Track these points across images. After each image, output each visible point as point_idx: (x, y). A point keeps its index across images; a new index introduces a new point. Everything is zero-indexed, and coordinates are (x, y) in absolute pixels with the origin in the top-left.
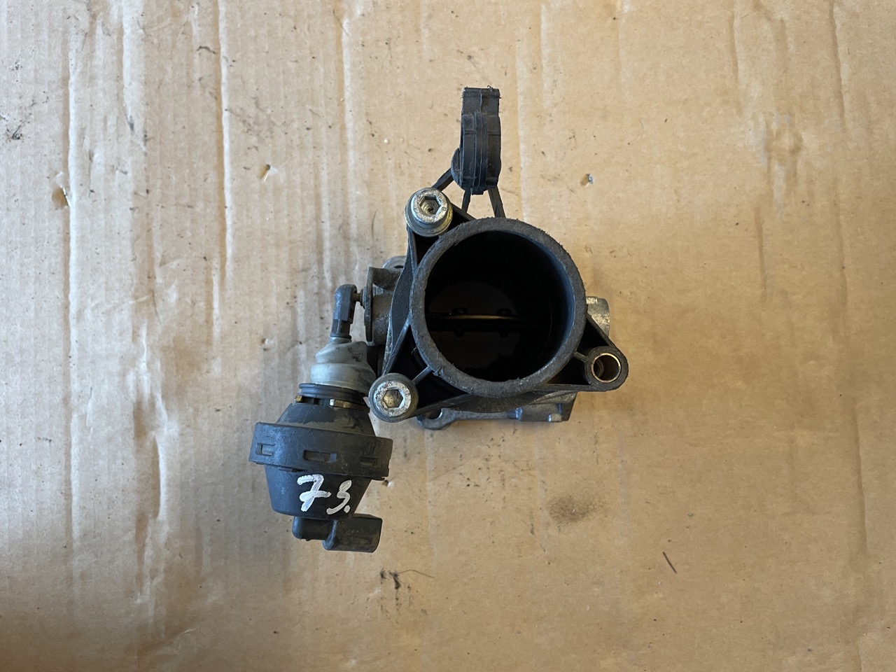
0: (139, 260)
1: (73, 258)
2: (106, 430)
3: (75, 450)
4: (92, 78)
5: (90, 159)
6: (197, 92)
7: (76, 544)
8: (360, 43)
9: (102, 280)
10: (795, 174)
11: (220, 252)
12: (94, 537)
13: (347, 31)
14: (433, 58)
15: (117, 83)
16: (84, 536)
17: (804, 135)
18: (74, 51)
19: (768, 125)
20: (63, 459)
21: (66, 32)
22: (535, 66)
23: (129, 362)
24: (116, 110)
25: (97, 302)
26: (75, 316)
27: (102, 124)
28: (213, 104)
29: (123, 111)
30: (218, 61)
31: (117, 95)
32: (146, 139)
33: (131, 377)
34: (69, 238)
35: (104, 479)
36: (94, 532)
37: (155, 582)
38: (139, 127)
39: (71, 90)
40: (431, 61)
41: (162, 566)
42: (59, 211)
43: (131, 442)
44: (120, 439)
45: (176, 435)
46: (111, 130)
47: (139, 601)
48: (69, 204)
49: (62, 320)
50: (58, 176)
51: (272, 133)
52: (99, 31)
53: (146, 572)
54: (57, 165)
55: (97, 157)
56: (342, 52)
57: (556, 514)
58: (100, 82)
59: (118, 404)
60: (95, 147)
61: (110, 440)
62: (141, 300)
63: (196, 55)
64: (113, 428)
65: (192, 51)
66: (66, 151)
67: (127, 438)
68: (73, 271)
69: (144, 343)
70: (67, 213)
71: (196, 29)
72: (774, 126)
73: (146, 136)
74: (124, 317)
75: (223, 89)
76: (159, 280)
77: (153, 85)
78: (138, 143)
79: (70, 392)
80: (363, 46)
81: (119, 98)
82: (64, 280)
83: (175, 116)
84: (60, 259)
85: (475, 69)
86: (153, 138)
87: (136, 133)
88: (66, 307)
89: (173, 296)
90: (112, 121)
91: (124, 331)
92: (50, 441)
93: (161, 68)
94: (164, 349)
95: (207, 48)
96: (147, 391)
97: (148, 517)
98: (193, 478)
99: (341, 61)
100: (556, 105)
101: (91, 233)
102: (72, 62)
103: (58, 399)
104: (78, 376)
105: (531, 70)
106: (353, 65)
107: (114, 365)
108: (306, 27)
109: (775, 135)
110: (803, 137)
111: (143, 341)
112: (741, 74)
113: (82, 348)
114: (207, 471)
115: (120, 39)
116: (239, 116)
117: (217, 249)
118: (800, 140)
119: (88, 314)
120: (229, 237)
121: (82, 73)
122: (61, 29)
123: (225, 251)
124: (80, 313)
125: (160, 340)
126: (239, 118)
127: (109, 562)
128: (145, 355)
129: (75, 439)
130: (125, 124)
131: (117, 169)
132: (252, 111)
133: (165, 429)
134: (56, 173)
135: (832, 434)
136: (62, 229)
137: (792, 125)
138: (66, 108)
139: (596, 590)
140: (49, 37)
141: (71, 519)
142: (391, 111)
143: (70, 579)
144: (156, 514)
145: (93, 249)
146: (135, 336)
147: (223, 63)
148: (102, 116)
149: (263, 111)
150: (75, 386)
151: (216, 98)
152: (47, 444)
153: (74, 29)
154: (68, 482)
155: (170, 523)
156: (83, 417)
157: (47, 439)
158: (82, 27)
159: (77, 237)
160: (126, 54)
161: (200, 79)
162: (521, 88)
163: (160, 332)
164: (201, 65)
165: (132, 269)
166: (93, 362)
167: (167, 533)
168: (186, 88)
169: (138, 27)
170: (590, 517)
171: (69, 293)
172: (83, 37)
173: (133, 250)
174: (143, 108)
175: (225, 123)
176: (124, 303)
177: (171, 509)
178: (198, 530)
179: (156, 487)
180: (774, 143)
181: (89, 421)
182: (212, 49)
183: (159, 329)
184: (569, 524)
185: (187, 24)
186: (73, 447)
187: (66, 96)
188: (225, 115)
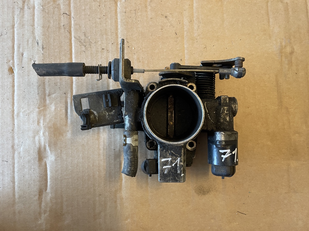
0: (40, 94)
1: (16, 93)
2: (28, 158)
3: (16, 165)
4: (23, 25)
5: (22, 56)
6: (62, 30)
7: (17, 200)
8: (124, 11)
9: (26, 102)
10: (291, 62)
11: (71, 91)
12: (23, 198)
13: (119, 7)
14: (152, 17)
15: (32, 27)
16: (20, 197)
17: (295, 47)
18: (17, 15)
19: (281, 43)
20: (12, 168)
21: (13, 8)
22: (191, 20)
23: (37, 132)
24: (32, 37)
25: (25, 110)
26: (16, 115)
27: (27, 43)
28: (68, 35)
29: (34, 38)
30: (70, 19)
31: (32, 31)
32: (43, 48)
33: (37, 138)
34: (14, 86)
35: (27, 176)
36: (23, 196)
37: (46, 215)
38: (40, 44)
39: (15, 29)
40: (151, 18)
41: (48, 209)
42: (11, 75)
43: (37, 162)
44: (33, 161)
45: (54, 160)
46: (30, 45)
47: (40, 222)
48: (15, 73)
49: (11, 117)
50: (10, 62)
51: (90, 46)
52: (26, 7)
53: (42, 211)
54: (10, 58)
55: (25, 55)
56: (117, 15)
57: (197, 192)
58: (26, 27)
59: (32, 148)
60: (24, 51)
61: (29, 161)
62: (41, 109)
63: (62, 16)
64: (30, 157)
65: (60, 15)
66: (13, 53)
67: (35, 161)
68: (16, 98)
69: (42, 125)
70: (14, 76)
71: (62, 7)
72: (284, 44)
73: (43, 47)
74: (34, 115)
75: (72, 29)
76: (48, 102)
77: (46, 28)
78: (40, 50)
79: (14, 143)
80: (125, 13)
81: (33, 33)
82: (12, 101)
83: (54, 39)
84: (11, 93)
85: (168, 21)
86: (46, 48)
87: (39, 46)
88: (13, 111)
89: (53, 108)
90: (30, 41)
91: (34, 121)
92: (7, 161)
93: (49, 21)
94: (50, 128)
95: (66, 13)
96: (43, 144)
97: (43, 191)
98: (60, 176)
99: (117, 18)
100: (199, 35)
101: (22, 84)
102: (16, 19)
103: (10, 146)
104: (17, 137)
105: (190, 22)
106: (122, 20)
107: (31, 134)
108: (104, 5)
109: (284, 47)
110: (294, 48)
111: (41, 125)
112: (271, 23)
113: (19, 127)
114: (65, 174)
115: (34, 10)
116: (78, 39)
117: (70, 90)
118: (294, 49)
119: (21, 114)
120: (74, 86)
121: (20, 23)
122: (12, 7)
123: (73, 91)
124: (18, 114)
125: (48, 124)
126: (78, 40)
127: (29, 207)
128: (42, 130)
129: (16, 161)
130: (35, 43)
131: (32, 60)
132: (83, 37)
133: (50, 158)
134: (10, 61)
135: (304, 163)
136: (12, 82)
137: (290, 43)
138: (14, 37)
139: (213, 221)
140: (7, 10)
141: (15, 191)
142: (136, 38)
143: (14, 213)
144: (46, 190)
145: (23, 90)
146: (39, 123)
147: (72, 19)
148: (27, 40)
149: (87, 37)
150: (16, 141)
151: (70, 33)
152: (6, 163)
153: (16, 6)
154: (14, 177)
155: (51, 193)
156: (19, 153)
157: (6, 161)
158: (19, 6)
159: (17, 85)
160: (36, 16)
161: (63, 25)
162: (186, 28)
163: (48, 121)
164: (64, 20)
165: (38, 98)
166: (23, 132)
167: (50, 197)
168: (58, 29)
169: (40, 6)
170: (210, 193)
171: (14, 106)
172: (20, 10)
173: (38, 90)
174: (42, 37)
175: (73, 42)
176: (34, 110)
177: (52, 188)
178: (62, 196)
179: (46, 180)
180: (284, 50)
181: (21, 154)
182: (68, 14)
183: (48, 120)
184: (202, 195)
185: (59, 4)
186: (15, 164)
187: (13, 32)
188: (73, 39)
